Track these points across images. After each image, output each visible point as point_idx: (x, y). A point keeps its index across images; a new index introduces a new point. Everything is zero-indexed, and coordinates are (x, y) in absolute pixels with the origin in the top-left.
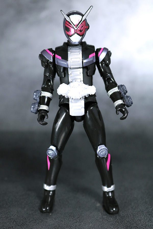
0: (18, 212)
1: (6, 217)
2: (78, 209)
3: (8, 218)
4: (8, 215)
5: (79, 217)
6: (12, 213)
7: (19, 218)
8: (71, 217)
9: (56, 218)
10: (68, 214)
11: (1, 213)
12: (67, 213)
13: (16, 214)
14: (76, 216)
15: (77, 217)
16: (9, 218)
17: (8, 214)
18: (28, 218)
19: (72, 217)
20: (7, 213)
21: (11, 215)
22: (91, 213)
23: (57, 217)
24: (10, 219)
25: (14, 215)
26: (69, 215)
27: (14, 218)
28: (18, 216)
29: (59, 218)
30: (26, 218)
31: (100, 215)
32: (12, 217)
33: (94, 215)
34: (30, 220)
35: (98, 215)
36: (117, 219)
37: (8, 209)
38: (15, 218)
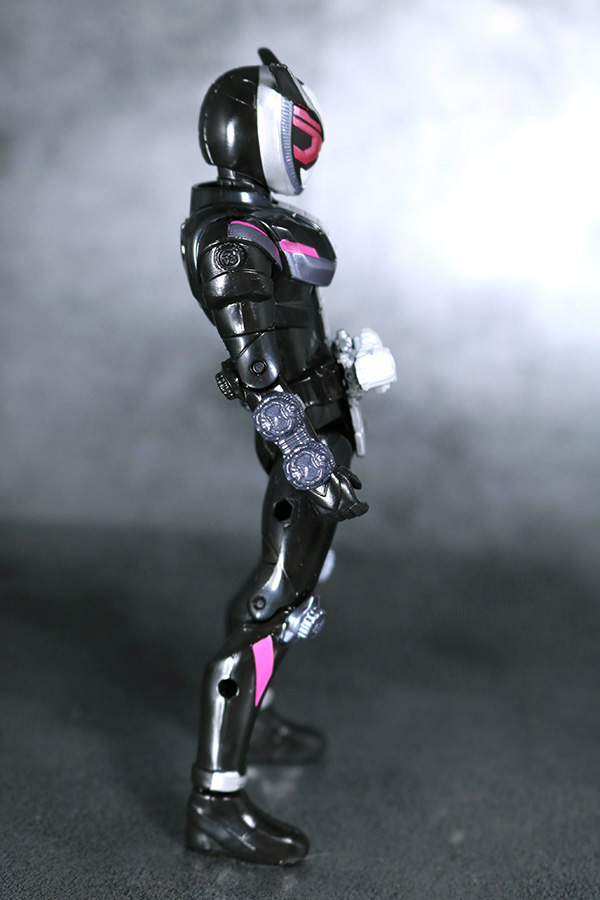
0: (150, 859)
1: (109, 882)
2: (382, 860)
3: (115, 885)
4: (115, 873)
5: (396, 894)
6: (129, 866)
7: (159, 883)
8: (366, 892)
9: (309, 892)
10: (352, 880)
11: (87, 870)
12: (346, 874)
13: (144, 869)
14: (385, 890)
15: (388, 892)
16: (120, 888)
17: (112, 871)
18: (194, 884)
19: (370, 893)
20: (110, 867)
21: (126, 874)
22: (438, 878)
23: (311, 890)
24: (126, 890)
25: (139, 870)
26: (356, 882)
27: (139, 885)
28: (156, 873)
29: (319, 891)
30: (190, 883)
31: (475, 885)
32: (133, 883)
33: (450, 886)
34: (206, 891)
35: (469, 884)
36: (548, 892)
37: (108, 853)
38: (144, 882)
